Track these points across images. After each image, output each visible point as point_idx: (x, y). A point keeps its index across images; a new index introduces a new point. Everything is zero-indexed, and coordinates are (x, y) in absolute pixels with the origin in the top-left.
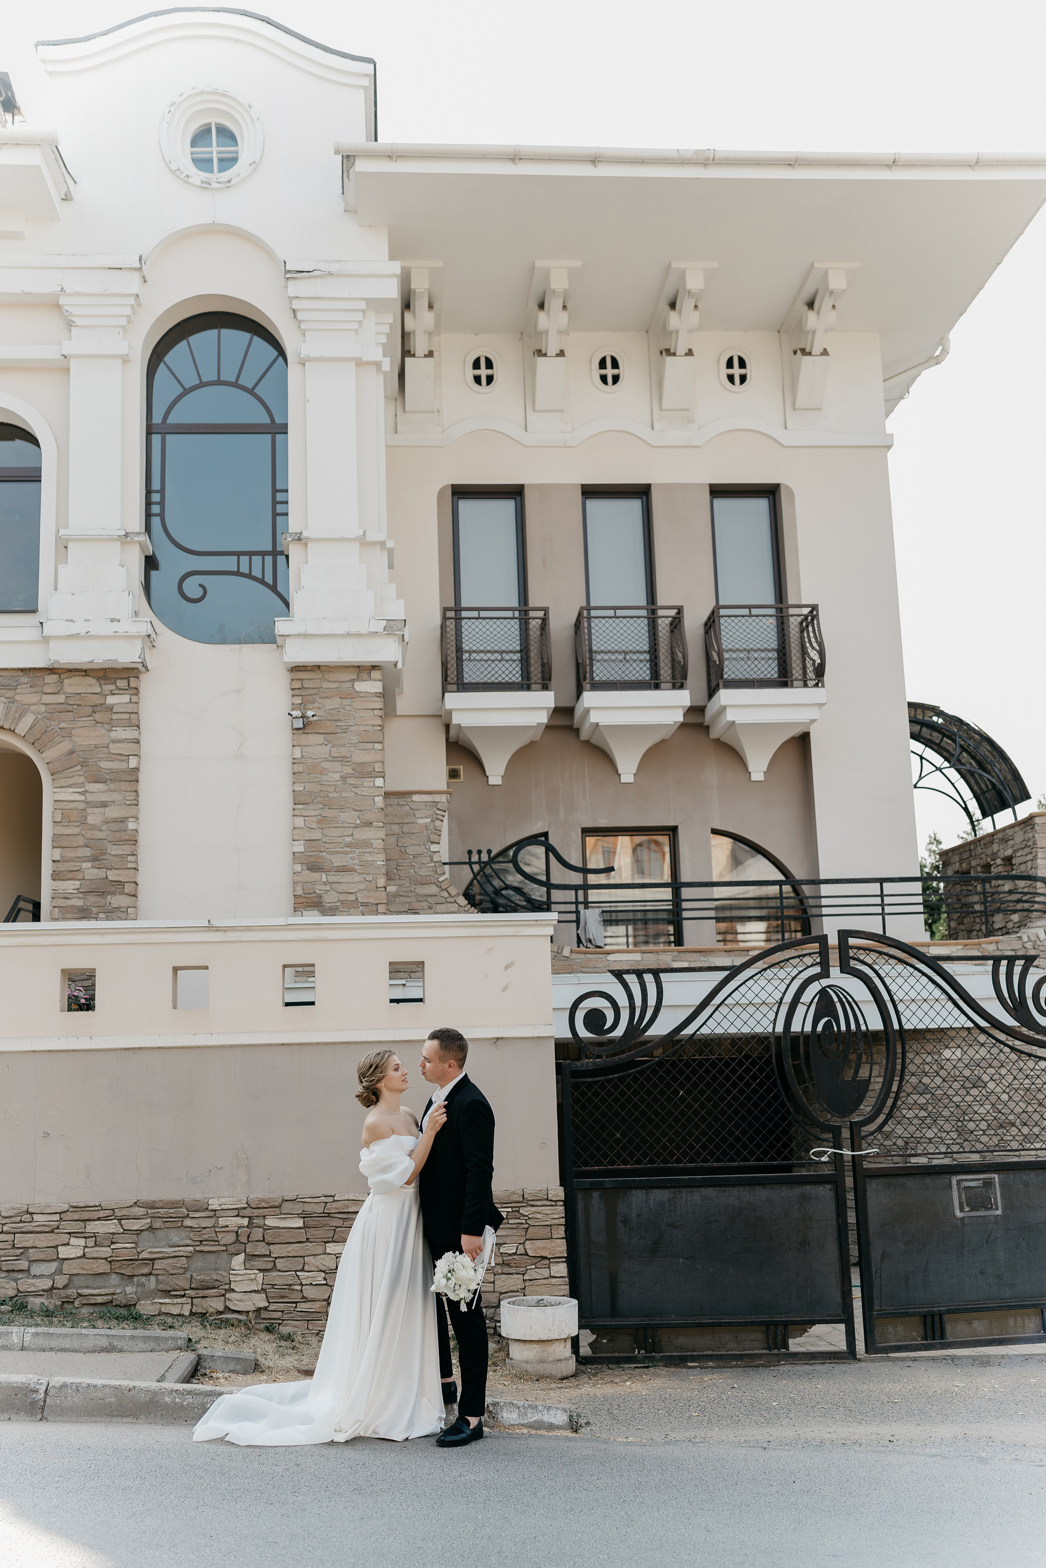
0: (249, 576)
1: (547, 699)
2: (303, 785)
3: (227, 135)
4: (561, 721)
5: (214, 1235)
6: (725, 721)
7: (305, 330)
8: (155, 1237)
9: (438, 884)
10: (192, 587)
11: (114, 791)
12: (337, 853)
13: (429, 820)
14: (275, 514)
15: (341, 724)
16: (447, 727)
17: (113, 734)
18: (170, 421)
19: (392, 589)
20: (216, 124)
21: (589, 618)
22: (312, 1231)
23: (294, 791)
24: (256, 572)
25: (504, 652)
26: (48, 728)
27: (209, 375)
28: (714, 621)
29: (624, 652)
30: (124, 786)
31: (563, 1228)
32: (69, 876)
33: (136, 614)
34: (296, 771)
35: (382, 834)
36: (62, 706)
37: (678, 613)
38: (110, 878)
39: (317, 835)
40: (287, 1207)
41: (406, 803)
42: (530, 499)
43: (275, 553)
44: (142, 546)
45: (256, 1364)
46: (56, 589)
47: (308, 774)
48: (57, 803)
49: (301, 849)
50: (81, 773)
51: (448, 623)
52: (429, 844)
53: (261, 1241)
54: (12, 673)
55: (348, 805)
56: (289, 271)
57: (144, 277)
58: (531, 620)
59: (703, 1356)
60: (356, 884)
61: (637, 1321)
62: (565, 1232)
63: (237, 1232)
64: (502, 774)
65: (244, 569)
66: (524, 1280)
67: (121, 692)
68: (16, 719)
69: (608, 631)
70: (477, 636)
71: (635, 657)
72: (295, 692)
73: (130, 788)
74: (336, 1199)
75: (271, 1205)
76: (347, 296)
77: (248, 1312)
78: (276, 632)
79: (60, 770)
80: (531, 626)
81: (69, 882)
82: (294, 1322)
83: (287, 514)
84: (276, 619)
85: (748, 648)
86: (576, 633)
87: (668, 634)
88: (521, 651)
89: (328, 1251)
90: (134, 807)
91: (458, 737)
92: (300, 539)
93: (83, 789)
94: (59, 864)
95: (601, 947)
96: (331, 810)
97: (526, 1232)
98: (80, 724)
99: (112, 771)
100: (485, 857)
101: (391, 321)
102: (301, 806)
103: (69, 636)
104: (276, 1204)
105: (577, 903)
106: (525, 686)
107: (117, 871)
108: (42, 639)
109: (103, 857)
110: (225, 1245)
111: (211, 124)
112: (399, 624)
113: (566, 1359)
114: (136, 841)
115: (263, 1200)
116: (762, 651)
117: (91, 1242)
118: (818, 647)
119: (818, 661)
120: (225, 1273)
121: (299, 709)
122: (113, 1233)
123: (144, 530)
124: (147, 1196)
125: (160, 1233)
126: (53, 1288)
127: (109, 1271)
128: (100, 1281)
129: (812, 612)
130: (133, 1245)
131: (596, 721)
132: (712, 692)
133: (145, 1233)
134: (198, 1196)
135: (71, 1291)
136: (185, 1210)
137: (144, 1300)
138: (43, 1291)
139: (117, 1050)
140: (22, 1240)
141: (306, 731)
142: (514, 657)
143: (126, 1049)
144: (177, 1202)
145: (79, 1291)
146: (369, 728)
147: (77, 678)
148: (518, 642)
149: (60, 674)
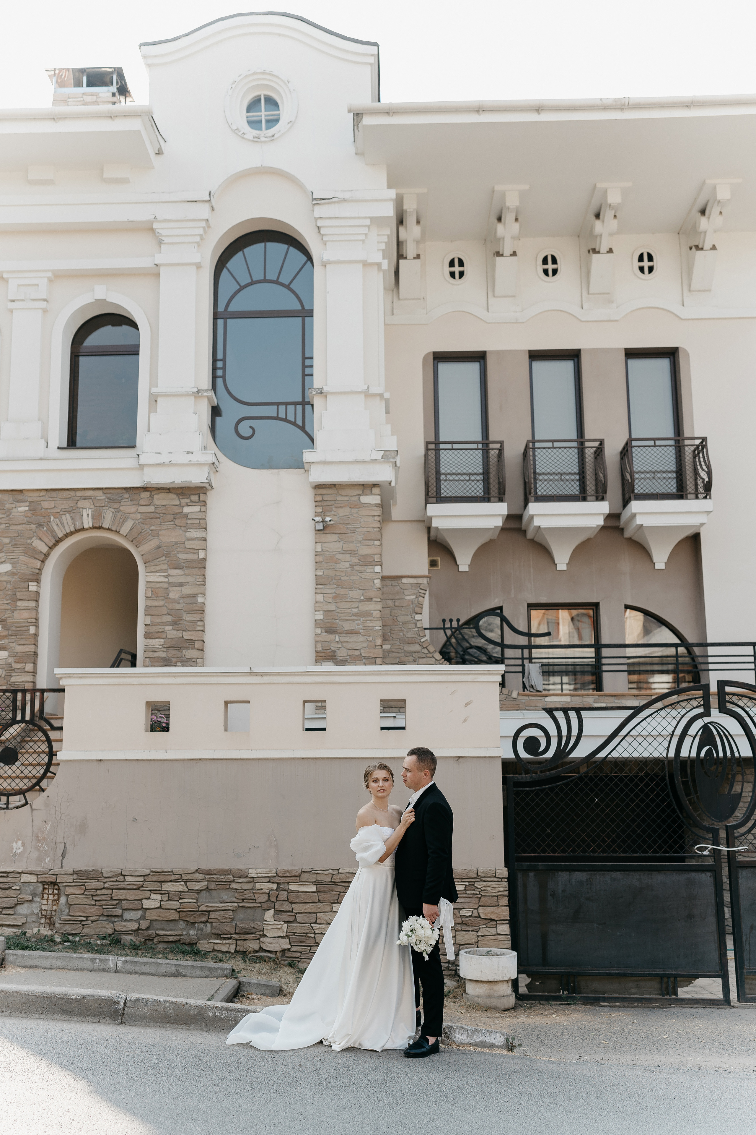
0: (285, 420)
1: (502, 509)
2: (322, 571)
3: (272, 103)
4: (513, 525)
5: (252, 895)
6: (634, 525)
7: (326, 241)
8: (211, 895)
9: (420, 643)
11: (188, 575)
12: (347, 620)
14: (304, 375)
15: (351, 527)
16: (429, 529)
17: (188, 534)
18: (231, 309)
19: (389, 427)
20: (264, 95)
21: (534, 449)
22: (323, 895)
23: (316, 575)
24: (291, 418)
25: (471, 474)
26: (143, 530)
27: (258, 275)
28: (627, 450)
29: (559, 473)
30: (195, 571)
31: (507, 898)
32: (157, 635)
33: (205, 448)
34: (318, 560)
35: (379, 607)
36: (152, 514)
37: (601, 444)
38: (185, 637)
39: (332, 607)
40: (304, 877)
41: (397, 585)
42: (491, 362)
43: (304, 403)
44: (209, 399)
45: (280, 990)
46: (149, 431)
47: (326, 563)
48: (148, 583)
49: (321, 617)
51: (429, 453)
52: (414, 614)
53: (286, 901)
54: (118, 491)
55: (355, 585)
56: (315, 199)
57: (212, 207)
58: (490, 450)
59: (612, 997)
60: (360, 643)
61: (563, 969)
62: (508, 901)
63: (269, 894)
64: (469, 563)
65: (282, 415)
66: (477, 936)
67: (194, 504)
68: (121, 524)
69: (547, 458)
70: (451, 462)
71: (568, 477)
72: (318, 504)
73: (199, 573)
74: (340, 872)
75: (293, 875)
76: (357, 216)
77: (276, 952)
78: (304, 460)
79: (150, 559)
80: (491, 455)
81: (157, 640)
83: (312, 375)
85: (653, 470)
86: (524, 459)
87: (592, 460)
88: (483, 474)
89: (329, 909)
90: (202, 586)
91: (437, 536)
92: (321, 393)
93: (167, 574)
94: (149, 627)
95: (540, 692)
96: (343, 589)
97: (479, 900)
99: (187, 561)
100: (455, 624)
101: (388, 232)
102: (321, 586)
103: (158, 464)
104: (297, 874)
105: (523, 659)
106: (486, 499)
107: (189, 633)
108: (138, 466)
109: (180, 622)
110: (260, 903)
111: (260, 96)
112: (393, 454)
113: (508, 996)
114: (204, 611)
115: (288, 871)
116: (664, 472)
117: (165, 898)
118: (706, 470)
119: (707, 479)
120: (260, 924)
121: (321, 516)
122: (181, 892)
123: (211, 388)
124: (205, 865)
125: (214, 893)
126: (139, 929)
127: (177, 918)
128: (171, 925)
129: (702, 442)
130: (195, 901)
131: (538, 525)
132: (626, 503)
133: (204, 892)
134: (241, 867)
135: (151, 932)
136: (231, 877)
137: (202, 940)
138: (132, 931)
139: (184, 760)
140: (118, 894)
141: (325, 532)
142: (478, 478)
143: (191, 760)
144: (226, 871)
145: (157, 932)
146: (371, 530)
147: (163, 494)
148: (481, 467)
149: (151, 492)
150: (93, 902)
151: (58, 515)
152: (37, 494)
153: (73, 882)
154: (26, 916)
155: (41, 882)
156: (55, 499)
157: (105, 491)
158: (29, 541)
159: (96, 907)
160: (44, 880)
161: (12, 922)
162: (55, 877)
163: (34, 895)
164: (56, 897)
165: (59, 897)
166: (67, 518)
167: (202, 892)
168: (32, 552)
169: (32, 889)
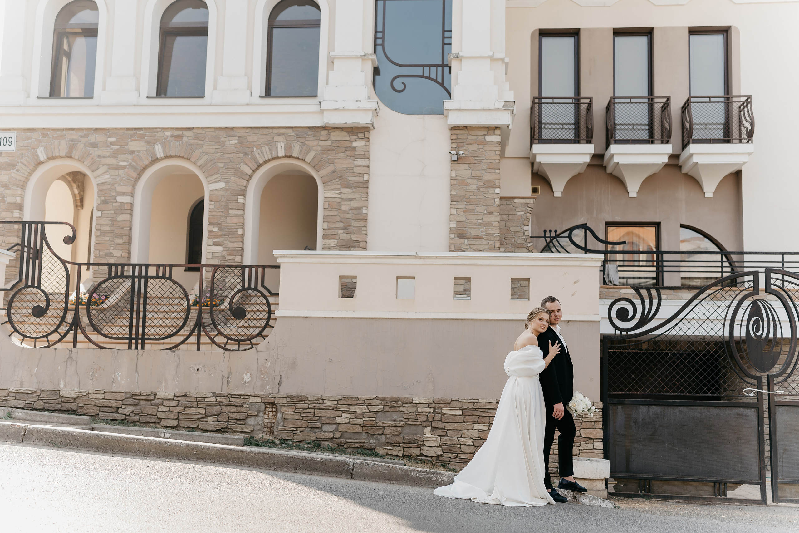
0: (429, 78)
1: (590, 149)
2: (456, 191)
4: (596, 162)
5: (415, 416)
6: (691, 163)
8: (385, 415)
9: (527, 248)
10: (398, 84)
11: (356, 193)
12: (473, 228)
13: (523, 213)
14: (444, 44)
15: (478, 159)
16: (532, 164)
17: (356, 162)
19: (507, 85)
21: (615, 103)
22: (466, 418)
23: (451, 195)
24: (433, 76)
25: (564, 124)
26: (322, 158)
28: (688, 106)
29: (632, 124)
30: (361, 190)
31: (601, 424)
32: (332, 237)
33: (369, 98)
34: (452, 184)
35: (498, 219)
36: (329, 147)
37: (667, 101)
39: (463, 218)
40: (454, 404)
41: (511, 204)
42: (583, 37)
43: (443, 65)
44: (373, 61)
46: (327, 84)
47: (459, 186)
48: (326, 198)
49: (455, 226)
50: (339, 183)
51: (534, 106)
52: (523, 226)
53: (440, 421)
54: (304, 129)
55: (480, 203)
58: (581, 104)
59: (677, 496)
60: (483, 246)
61: (641, 475)
62: (603, 425)
63: (427, 416)
64: (562, 191)
65: (426, 74)
66: (579, 450)
67: (361, 140)
68: (306, 154)
69: (626, 111)
70: (552, 113)
71: (639, 127)
72: (454, 141)
73: (364, 191)
74: (479, 401)
75: (445, 403)
77: (432, 457)
78: (444, 108)
79: (328, 181)
80: (582, 108)
81: (332, 240)
82: (456, 463)
83: (451, 44)
84: (444, 101)
85: (706, 122)
86: (607, 112)
87: (660, 112)
88: (575, 124)
89: (475, 428)
90: (366, 201)
91: (538, 170)
92: (458, 57)
93: (340, 192)
94: (326, 231)
95: (617, 285)
96: (471, 205)
97: (581, 424)
98: (339, 157)
99: (355, 182)
100: (553, 234)
102: (455, 203)
103: (334, 109)
104: (448, 402)
105: (604, 260)
106: (577, 141)
107: (356, 235)
108: (320, 111)
109: (349, 228)
110: (421, 422)
112: (511, 104)
113: (602, 490)
114: (367, 219)
115: (441, 400)
116: (714, 124)
117: (353, 416)
118: (750, 121)
119: (750, 128)
120: (421, 436)
121: (455, 150)
122: (364, 412)
123: (373, 53)
124: (381, 394)
125: (388, 414)
126: (333, 438)
127: (361, 431)
128: (357, 436)
129: (747, 100)
130: (374, 419)
131: (617, 161)
132: (684, 146)
133: (380, 413)
134: (408, 396)
135: (342, 440)
136: (400, 403)
137: (379, 447)
138: (329, 439)
139: (367, 318)
140: (318, 413)
141: (458, 162)
142: (570, 127)
143: (372, 318)
144: (397, 398)
145: (347, 440)
146: (493, 161)
147: (337, 132)
148: (573, 118)
149: (328, 130)
150: (301, 418)
151: (259, 147)
152: (243, 131)
153: (287, 403)
154: (254, 426)
155: (264, 403)
156: (257, 135)
157: (294, 129)
158: (238, 166)
159: (303, 421)
160: (266, 401)
161: (244, 429)
162: (274, 399)
163: (259, 411)
164: (274, 413)
165: (276, 414)
166: (266, 149)
167: (379, 413)
168: (240, 174)
169: (257, 407)
